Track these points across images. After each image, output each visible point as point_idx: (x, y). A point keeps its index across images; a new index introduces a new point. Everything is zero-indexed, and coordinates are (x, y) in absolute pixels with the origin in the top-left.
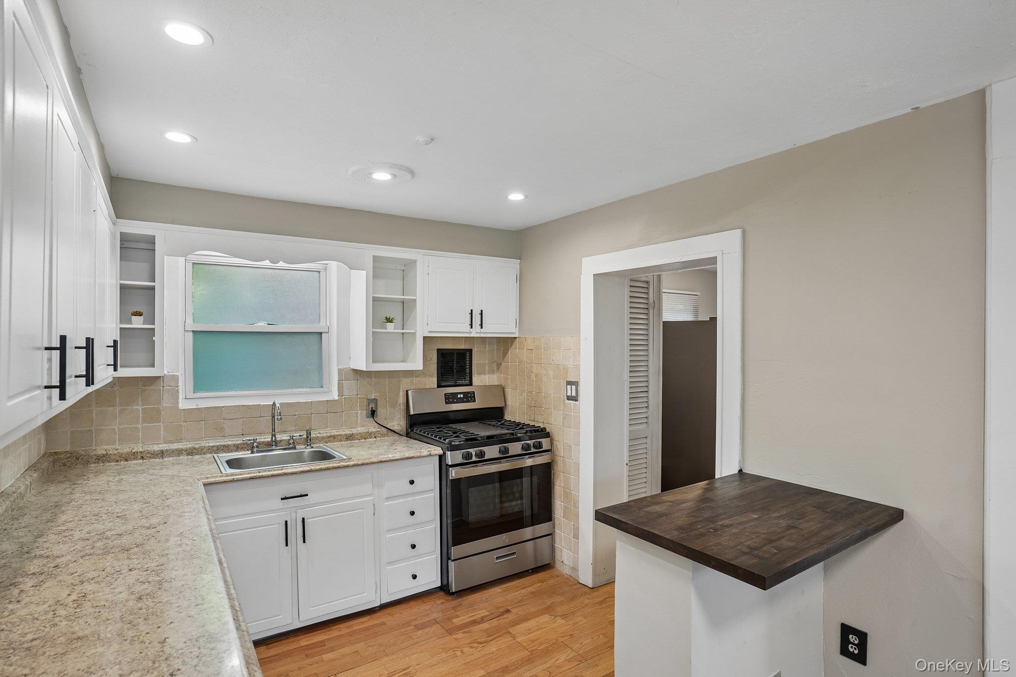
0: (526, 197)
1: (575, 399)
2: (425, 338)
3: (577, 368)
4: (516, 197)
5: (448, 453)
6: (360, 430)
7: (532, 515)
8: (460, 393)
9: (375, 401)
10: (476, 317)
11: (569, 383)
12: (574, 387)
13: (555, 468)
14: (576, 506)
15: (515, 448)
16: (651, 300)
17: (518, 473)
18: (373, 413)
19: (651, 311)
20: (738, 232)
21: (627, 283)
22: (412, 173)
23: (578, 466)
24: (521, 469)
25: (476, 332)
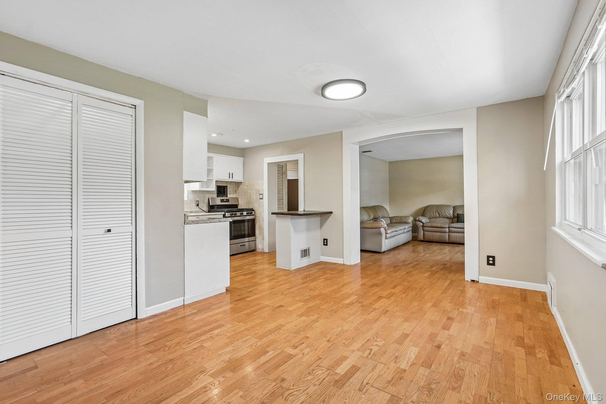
0: (250, 141)
1: (262, 199)
2: (216, 181)
3: (263, 190)
4: (247, 141)
5: (226, 213)
6: (194, 210)
7: (248, 234)
8: (225, 199)
9: (198, 201)
10: (231, 175)
11: (260, 194)
12: (262, 195)
13: (256, 220)
14: (263, 230)
15: (245, 213)
16: (284, 172)
17: (243, 221)
18: (198, 205)
19: (284, 175)
20: (303, 154)
21: (277, 166)
22: (222, 135)
23: (263, 218)
24: (244, 220)
25: (230, 180)
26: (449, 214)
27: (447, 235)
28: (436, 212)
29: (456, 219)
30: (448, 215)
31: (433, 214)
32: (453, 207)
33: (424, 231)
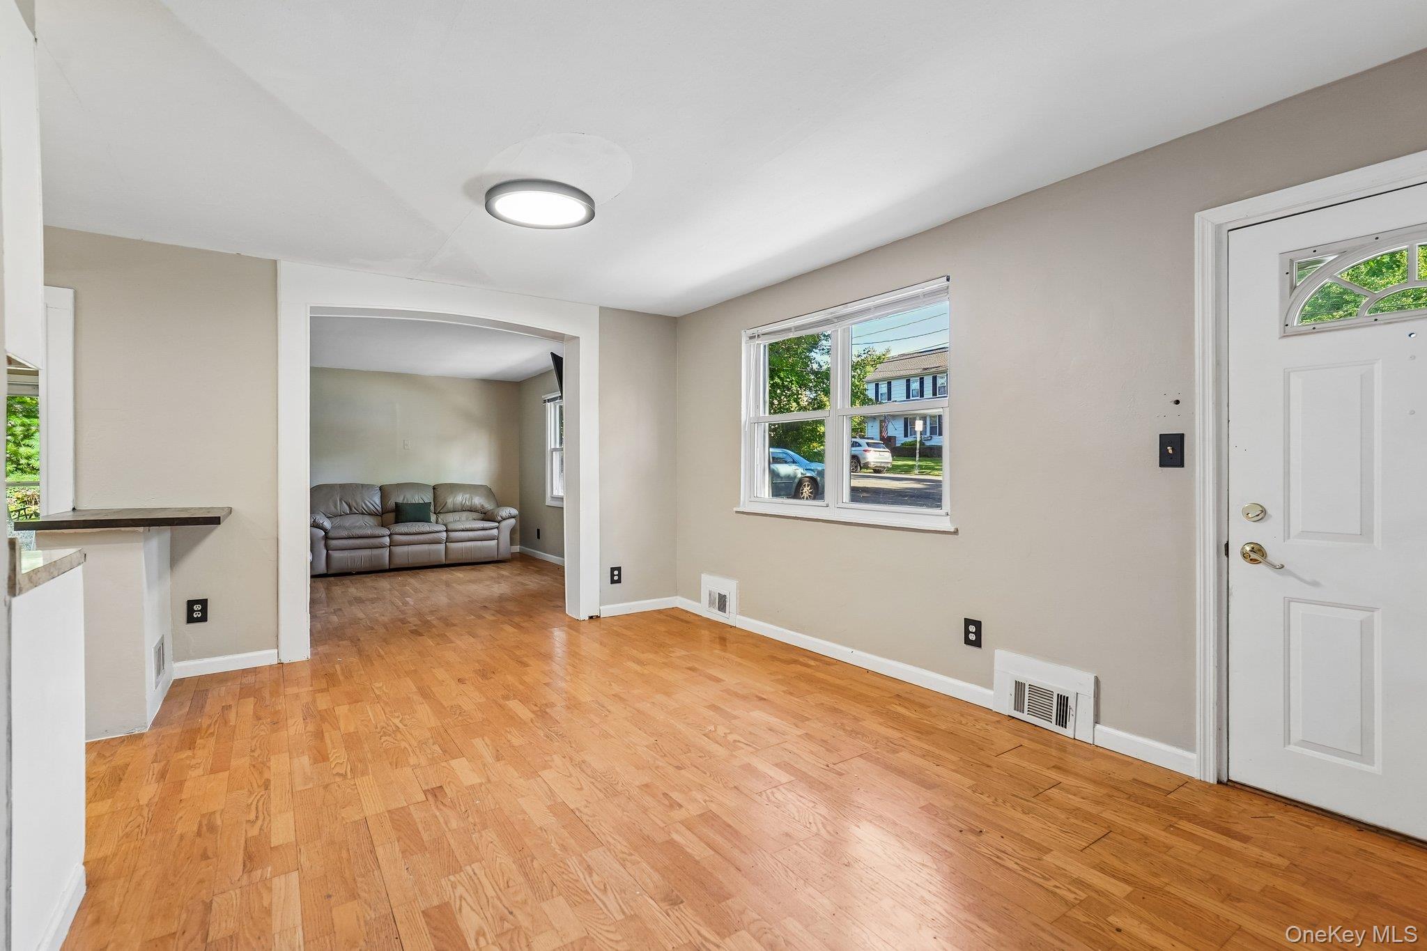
20: (71, 291)
26: (372, 505)
27: (386, 552)
28: (340, 501)
29: (392, 516)
30: (372, 507)
31: (336, 507)
32: (378, 488)
33: (327, 551)
